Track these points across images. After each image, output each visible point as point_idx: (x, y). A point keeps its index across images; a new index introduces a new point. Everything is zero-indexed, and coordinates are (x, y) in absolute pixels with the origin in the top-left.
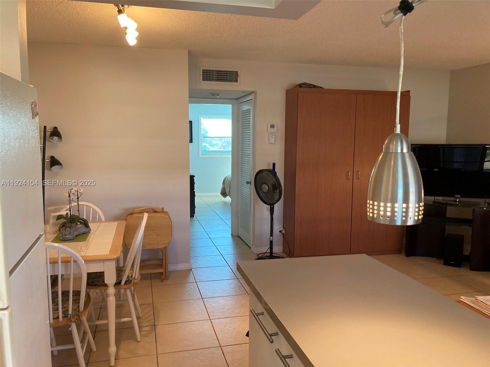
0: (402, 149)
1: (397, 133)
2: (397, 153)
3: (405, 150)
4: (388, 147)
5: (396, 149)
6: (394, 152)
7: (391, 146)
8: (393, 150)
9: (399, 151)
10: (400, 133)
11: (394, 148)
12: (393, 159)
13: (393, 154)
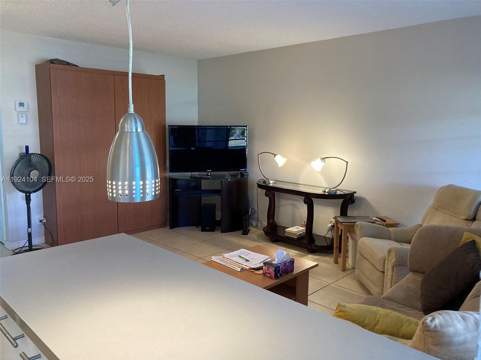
0: (137, 129)
1: (131, 112)
2: (132, 132)
3: (139, 130)
4: (123, 127)
5: (132, 129)
6: (129, 131)
7: (126, 126)
8: (128, 129)
9: (134, 130)
10: (134, 112)
11: (129, 127)
12: (128, 138)
13: (129, 133)
